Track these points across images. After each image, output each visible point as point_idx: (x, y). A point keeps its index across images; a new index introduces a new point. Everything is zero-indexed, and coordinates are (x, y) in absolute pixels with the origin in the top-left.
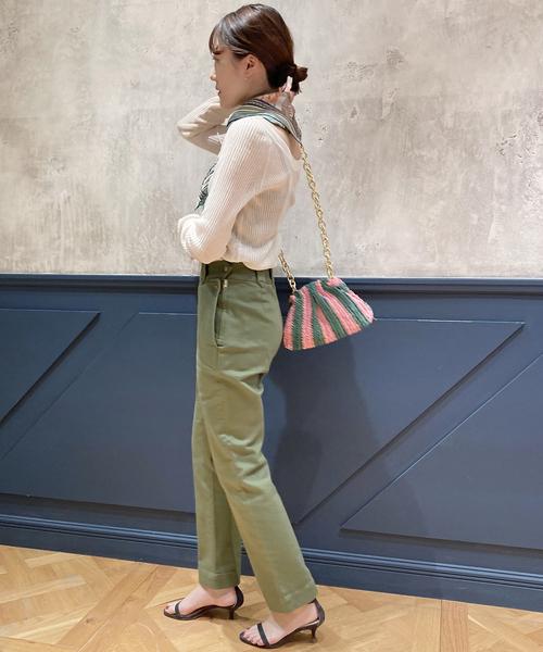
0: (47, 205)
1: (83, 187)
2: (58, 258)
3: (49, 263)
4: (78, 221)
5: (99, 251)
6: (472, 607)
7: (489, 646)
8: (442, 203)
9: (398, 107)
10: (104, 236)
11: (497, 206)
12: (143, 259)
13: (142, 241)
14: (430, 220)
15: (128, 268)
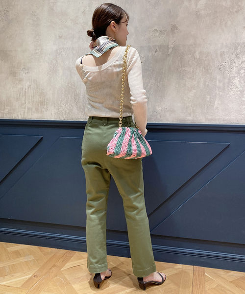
0: (20, 88)
1: (36, 81)
2: (24, 112)
3: (21, 114)
4: (34, 96)
5: (43, 110)
6: (207, 269)
7: (214, 286)
8: (194, 91)
9: (176, 49)
10: (45, 103)
11: (218, 93)
12: (62, 113)
13: (63, 105)
14: (189, 98)
15: (56, 117)
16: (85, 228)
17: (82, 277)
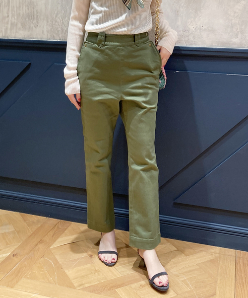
2: (7, 28)
4: (20, 7)
5: (32, 25)
10: (35, 16)
12: (58, 31)
13: (58, 20)
14: (235, 12)
15: (49, 36)
16: (85, 190)
17: (78, 259)
